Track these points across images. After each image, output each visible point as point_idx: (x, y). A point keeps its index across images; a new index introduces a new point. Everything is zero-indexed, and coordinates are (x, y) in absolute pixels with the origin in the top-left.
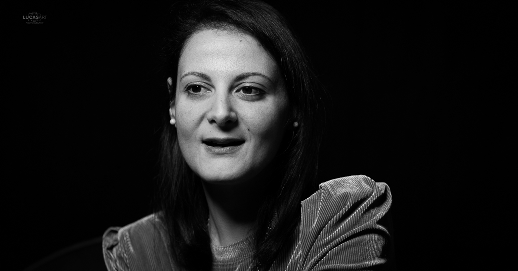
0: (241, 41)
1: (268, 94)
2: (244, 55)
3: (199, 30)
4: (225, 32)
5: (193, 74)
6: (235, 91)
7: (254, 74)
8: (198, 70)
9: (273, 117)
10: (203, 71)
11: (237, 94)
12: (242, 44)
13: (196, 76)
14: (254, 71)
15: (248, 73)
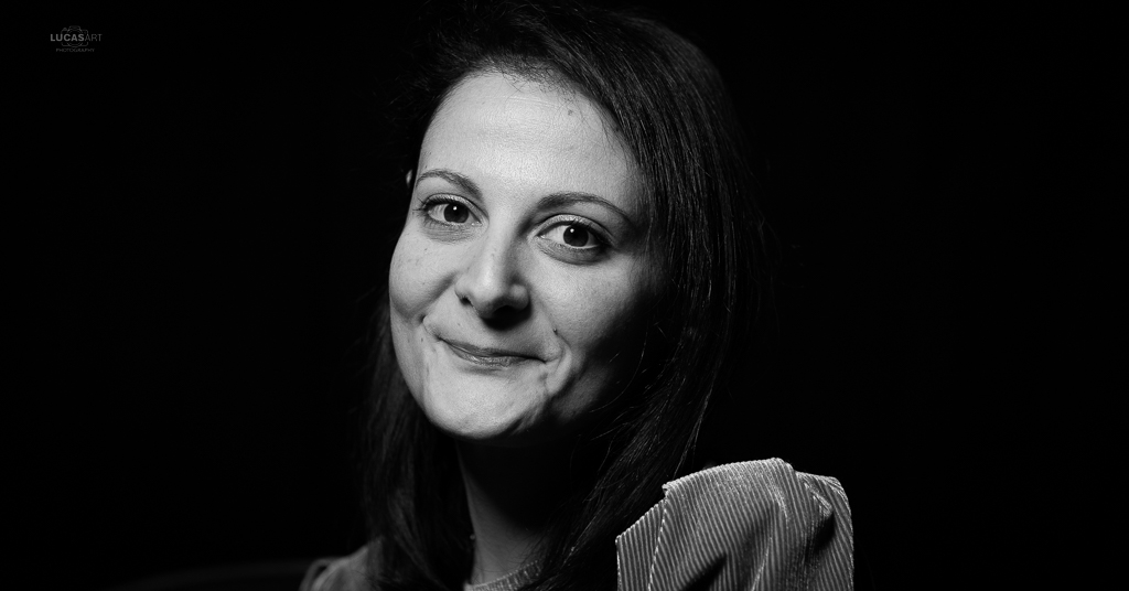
0: (570, 112)
1: (619, 251)
2: (571, 148)
3: (479, 69)
4: (536, 84)
5: (442, 174)
6: (534, 232)
7: (589, 199)
8: (456, 169)
9: (622, 307)
10: (466, 173)
11: (539, 239)
12: (574, 121)
13: (450, 181)
14: (590, 191)
15: (574, 195)
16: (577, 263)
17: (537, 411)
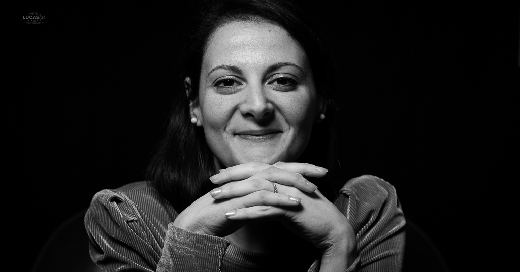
0: (270, 31)
1: (300, 84)
2: (274, 45)
4: (252, 23)
5: (221, 67)
6: (267, 82)
7: (286, 64)
8: (228, 64)
10: (233, 64)
11: (268, 85)
12: (272, 35)
13: (226, 69)
14: (286, 61)
15: (280, 63)
16: (287, 91)
17: (285, 154)
